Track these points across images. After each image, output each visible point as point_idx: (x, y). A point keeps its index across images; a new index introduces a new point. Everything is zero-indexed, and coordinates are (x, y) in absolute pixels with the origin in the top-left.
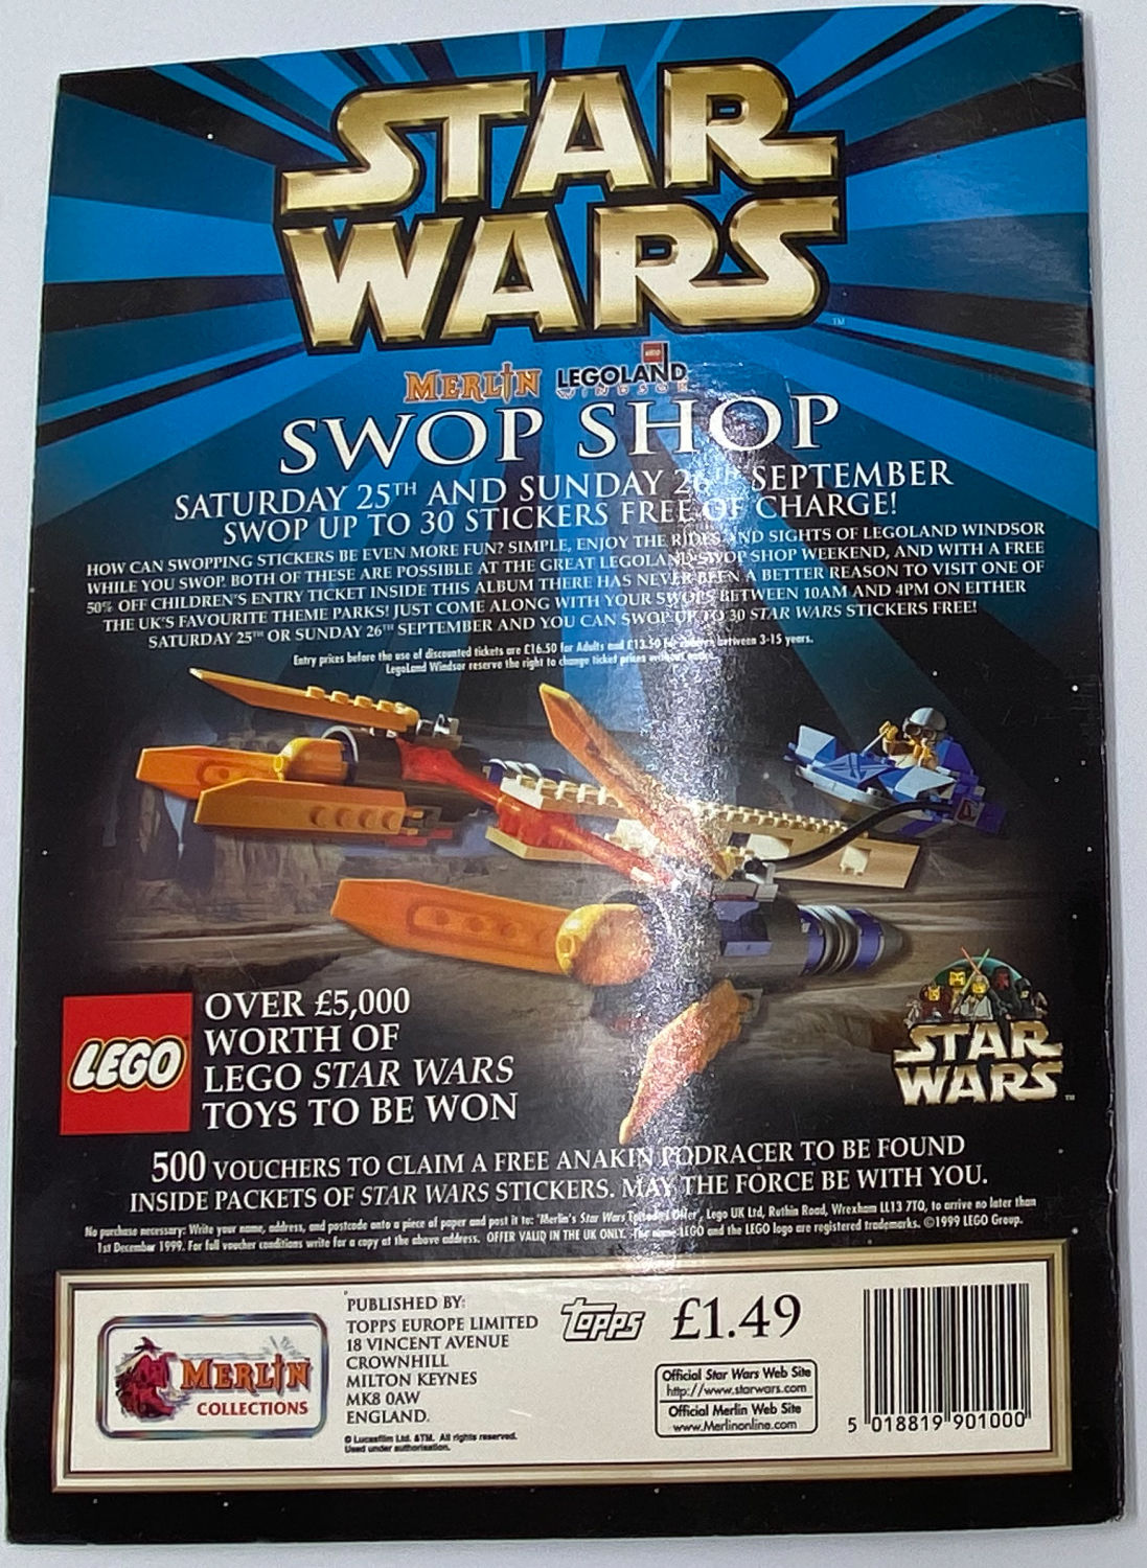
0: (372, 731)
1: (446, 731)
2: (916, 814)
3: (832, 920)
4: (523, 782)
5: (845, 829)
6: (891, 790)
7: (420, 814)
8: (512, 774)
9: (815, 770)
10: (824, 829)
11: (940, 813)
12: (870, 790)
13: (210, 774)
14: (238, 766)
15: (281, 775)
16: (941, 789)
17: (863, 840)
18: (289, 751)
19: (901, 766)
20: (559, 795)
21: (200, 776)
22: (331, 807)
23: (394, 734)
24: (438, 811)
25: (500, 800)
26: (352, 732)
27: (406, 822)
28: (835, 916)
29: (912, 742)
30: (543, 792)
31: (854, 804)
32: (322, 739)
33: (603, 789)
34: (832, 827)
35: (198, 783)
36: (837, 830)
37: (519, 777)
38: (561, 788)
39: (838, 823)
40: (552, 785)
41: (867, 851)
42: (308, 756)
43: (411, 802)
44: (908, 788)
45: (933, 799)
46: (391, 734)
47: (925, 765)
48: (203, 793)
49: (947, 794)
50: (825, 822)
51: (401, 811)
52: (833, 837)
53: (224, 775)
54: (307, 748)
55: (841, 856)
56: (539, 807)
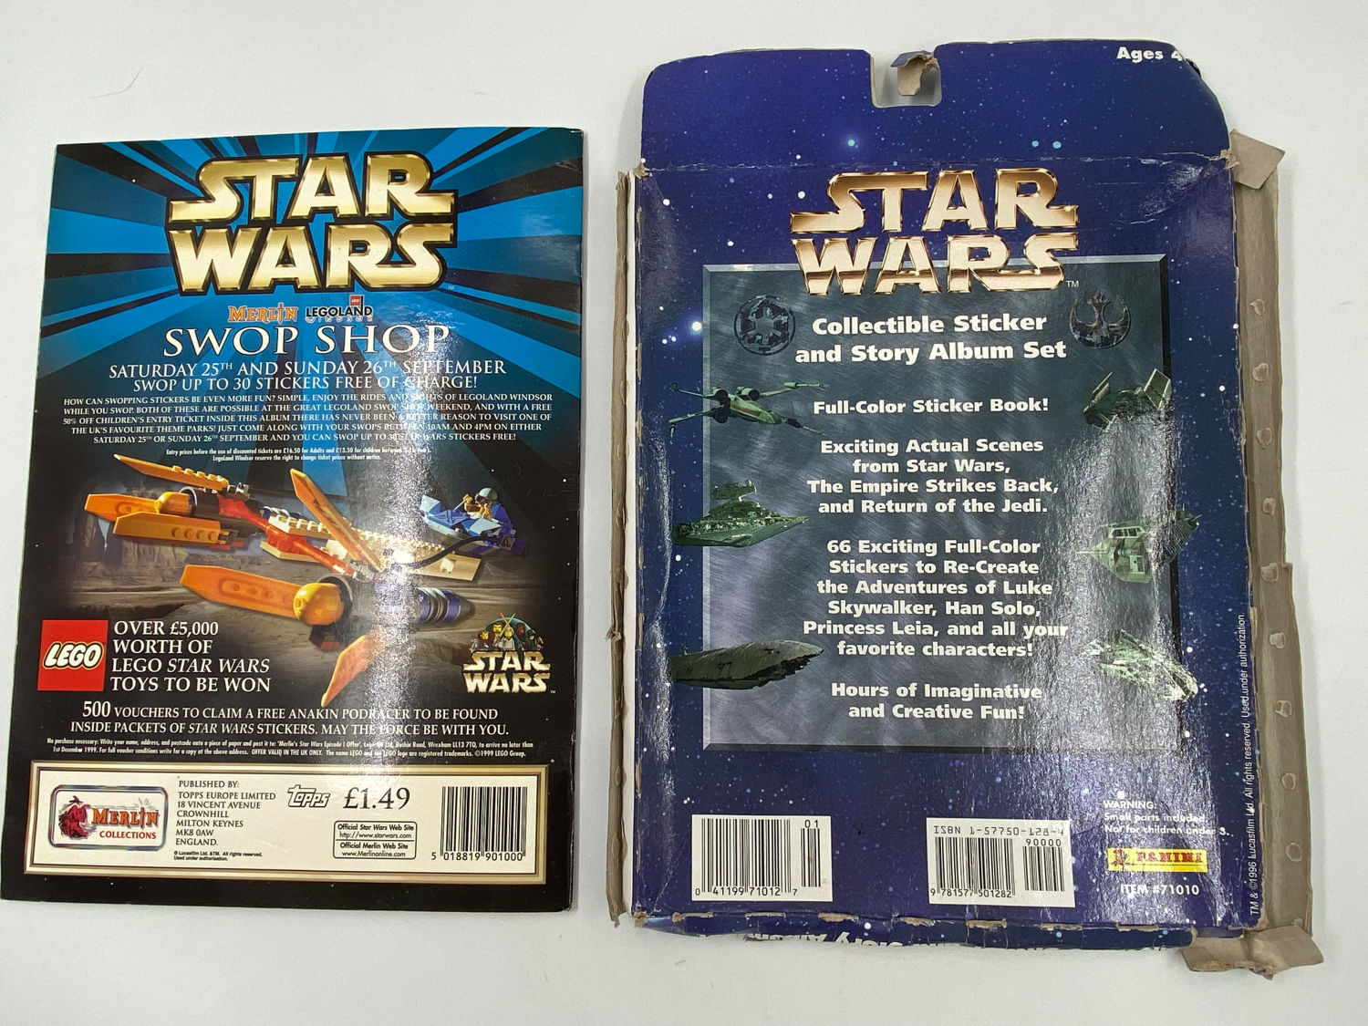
0: (204, 490)
1: (242, 491)
2: (480, 543)
3: (435, 596)
4: (280, 519)
5: (443, 549)
6: (467, 530)
7: (227, 533)
8: (275, 514)
9: (430, 518)
10: (432, 549)
11: (492, 543)
12: (457, 530)
13: (121, 509)
14: (137, 505)
15: (158, 511)
16: (493, 530)
17: (452, 555)
18: (163, 498)
19: (474, 518)
20: (298, 526)
21: (117, 509)
22: (182, 528)
23: (216, 492)
24: (237, 532)
25: (268, 528)
26: (196, 491)
27: (220, 537)
28: (437, 594)
29: (480, 506)
30: (290, 524)
31: (448, 536)
32: (180, 493)
33: (321, 524)
34: (437, 548)
35: (115, 513)
36: (439, 550)
37: (278, 516)
38: (300, 523)
39: (440, 546)
40: (294, 521)
41: (454, 561)
42: (172, 501)
43: (223, 527)
44: (476, 529)
45: (489, 535)
46: (214, 492)
47: (486, 518)
48: (118, 518)
49: (496, 533)
50: (433, 545)
51: (218, 531)
52: (437, 553)
53: (129, 510)
54: (171, 497)
55: (440, 563)
56: (287, 532)
